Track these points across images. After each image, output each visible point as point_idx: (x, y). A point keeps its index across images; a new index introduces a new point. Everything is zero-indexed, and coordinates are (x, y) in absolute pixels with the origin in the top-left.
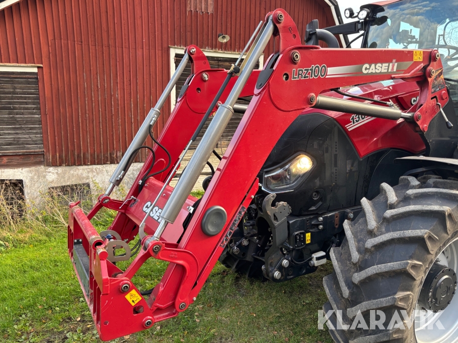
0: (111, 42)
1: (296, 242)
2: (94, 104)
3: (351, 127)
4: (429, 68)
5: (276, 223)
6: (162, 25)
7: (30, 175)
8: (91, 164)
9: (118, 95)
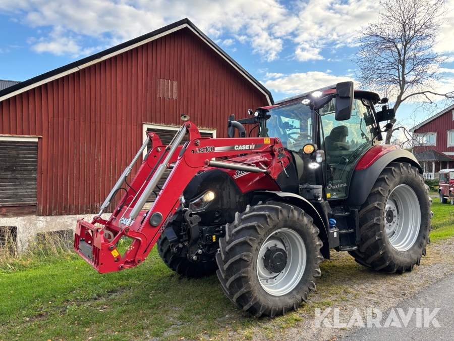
0: (98, 120)
1: (207, 240)
2: (80, 166)
3: (236, 177)
4: (274, 147)
5: (192, 226)
6: (137, 107)
7: (24, 223)
8: (75, 214)
9: (101, 159)
